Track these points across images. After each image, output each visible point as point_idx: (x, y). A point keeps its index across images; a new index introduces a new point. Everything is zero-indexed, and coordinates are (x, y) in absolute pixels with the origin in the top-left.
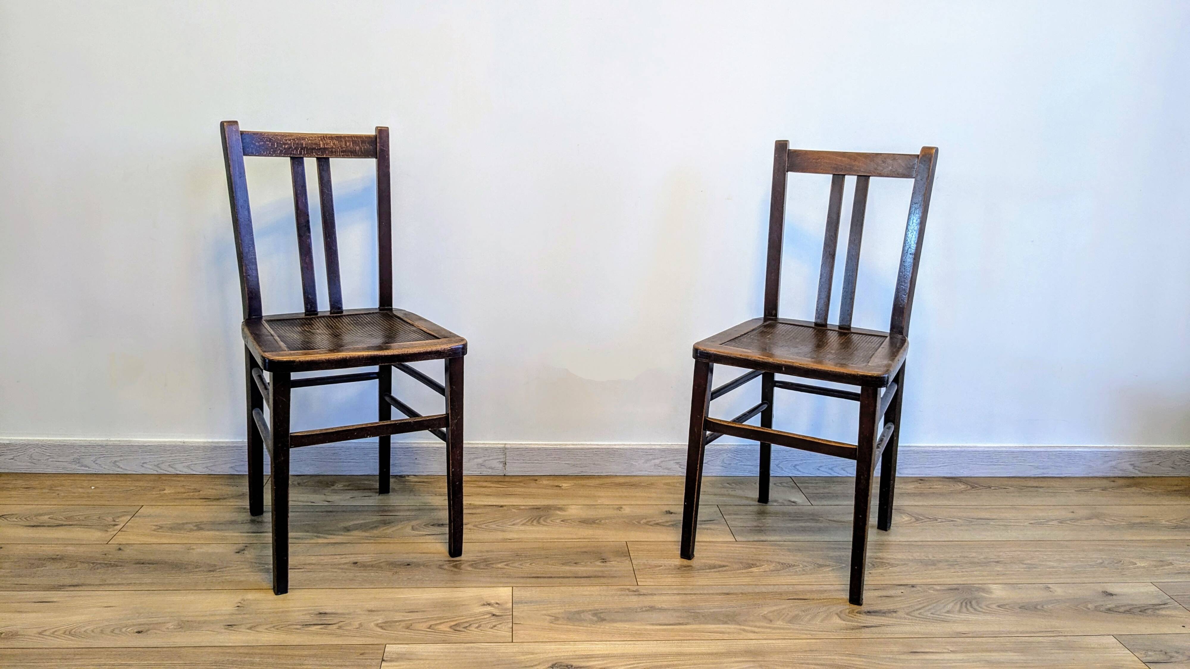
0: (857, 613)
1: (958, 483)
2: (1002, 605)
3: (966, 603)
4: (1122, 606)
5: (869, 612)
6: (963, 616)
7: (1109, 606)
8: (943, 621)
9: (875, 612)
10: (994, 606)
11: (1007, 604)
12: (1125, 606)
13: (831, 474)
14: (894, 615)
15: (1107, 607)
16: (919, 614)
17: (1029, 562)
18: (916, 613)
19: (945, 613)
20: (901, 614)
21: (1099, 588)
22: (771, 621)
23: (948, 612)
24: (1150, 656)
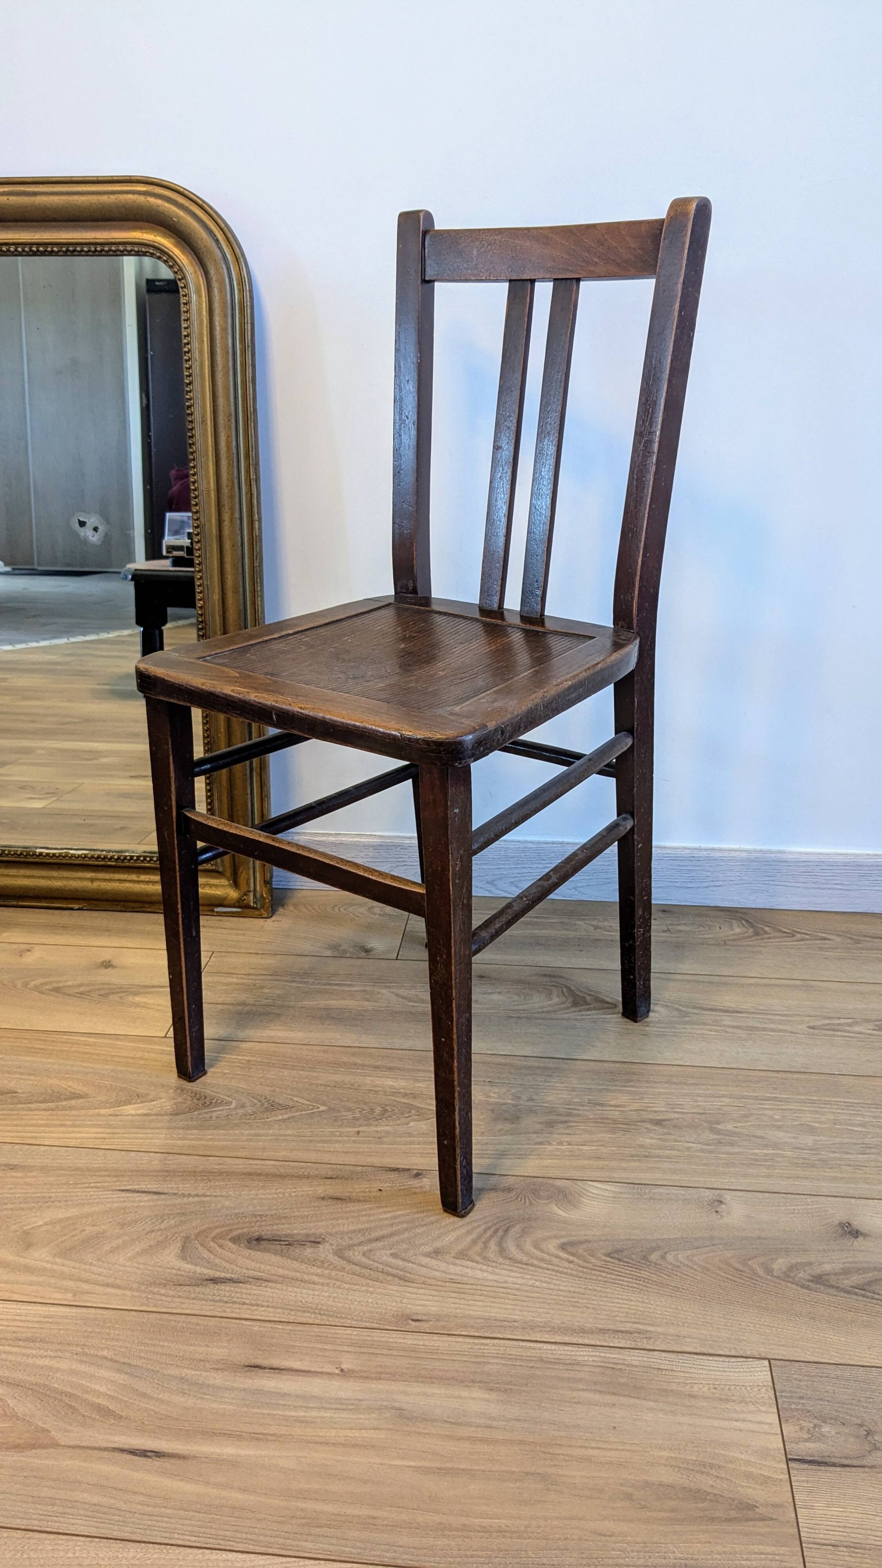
0: (234, 1240)
1: (734, 922)
2: (572, 1244)
3: (496, 1232)
4: (858, 1270)
5: (259, 1239)
6: (456, 1269)
7: (827, 1267)
8: (400, 1278)
9: (275, 1240)
10: (552, 1246)
11: (581, 1243)
12: (866, 1270)
13: (490, 891)
14: (308, 1251)
15: (818, 1271)
16: (364, 1254)
17: (730, 1127)
18: (357, 1255)
19: (426, 1255)
20: (325, 1251)
21: (839, 1212)
22: (29, 1246)
23: (437, 1253)
24: (821, 1438)
